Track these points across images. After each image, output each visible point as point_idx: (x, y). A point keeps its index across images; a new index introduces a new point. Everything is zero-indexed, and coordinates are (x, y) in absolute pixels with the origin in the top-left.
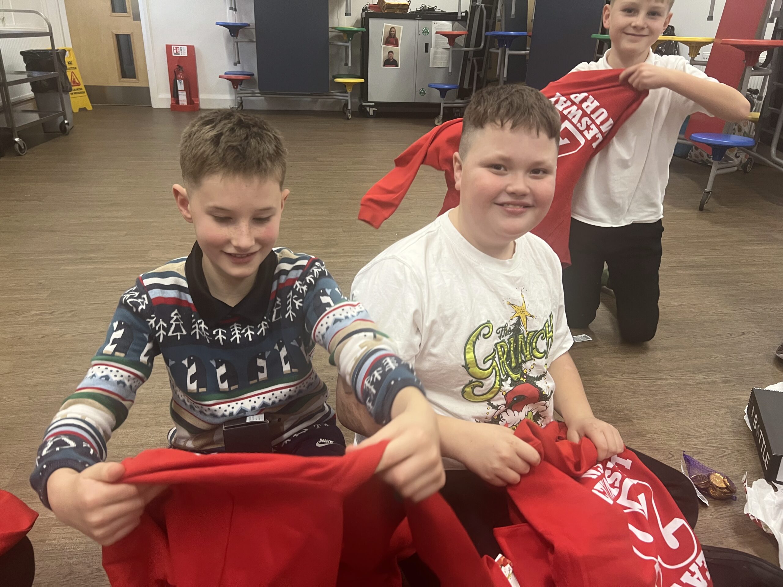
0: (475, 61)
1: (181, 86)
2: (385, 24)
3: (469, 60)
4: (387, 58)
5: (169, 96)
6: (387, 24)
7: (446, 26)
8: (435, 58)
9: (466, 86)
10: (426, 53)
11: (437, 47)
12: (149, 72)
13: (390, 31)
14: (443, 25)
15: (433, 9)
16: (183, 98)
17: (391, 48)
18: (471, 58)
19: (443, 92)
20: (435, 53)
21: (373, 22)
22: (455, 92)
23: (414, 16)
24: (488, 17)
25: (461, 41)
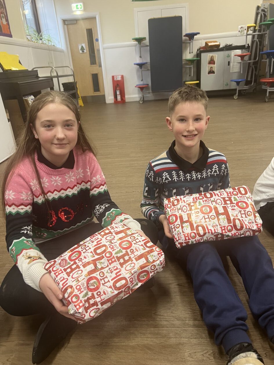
0: (253, 67)
1: (118, 93)
2: (208, 55)
3: (251, 67)
4: (209, 70)
5: (113, 97)
6: (210, 55)
7: (239, 52)
8: (233, 68)
9: (249, 79)
10: (229, 66)
11: (234, 62)
12: (105, 89)
13: (211, 58)
14: (237, 51)
15: (231, 45)
16: (119, 98)
17: (212, 65)
18: (252, 66)
19: (238, 83)
20: (233, 65)
21: (203, 55)
22: (244, 82)
23: (222, 49)
24: (260, 45)
25: (246, 58)
